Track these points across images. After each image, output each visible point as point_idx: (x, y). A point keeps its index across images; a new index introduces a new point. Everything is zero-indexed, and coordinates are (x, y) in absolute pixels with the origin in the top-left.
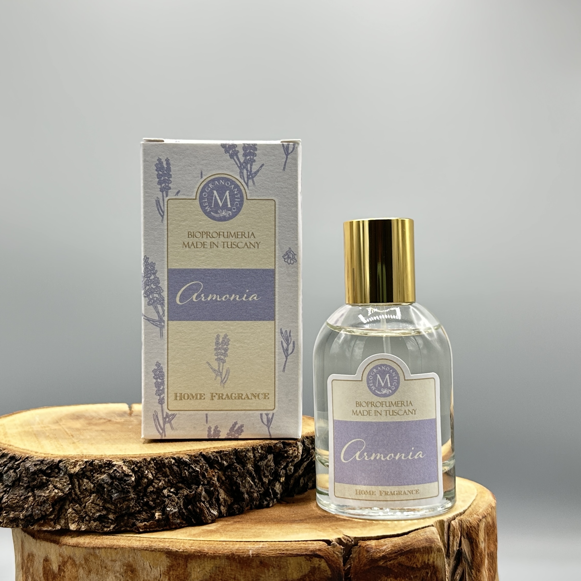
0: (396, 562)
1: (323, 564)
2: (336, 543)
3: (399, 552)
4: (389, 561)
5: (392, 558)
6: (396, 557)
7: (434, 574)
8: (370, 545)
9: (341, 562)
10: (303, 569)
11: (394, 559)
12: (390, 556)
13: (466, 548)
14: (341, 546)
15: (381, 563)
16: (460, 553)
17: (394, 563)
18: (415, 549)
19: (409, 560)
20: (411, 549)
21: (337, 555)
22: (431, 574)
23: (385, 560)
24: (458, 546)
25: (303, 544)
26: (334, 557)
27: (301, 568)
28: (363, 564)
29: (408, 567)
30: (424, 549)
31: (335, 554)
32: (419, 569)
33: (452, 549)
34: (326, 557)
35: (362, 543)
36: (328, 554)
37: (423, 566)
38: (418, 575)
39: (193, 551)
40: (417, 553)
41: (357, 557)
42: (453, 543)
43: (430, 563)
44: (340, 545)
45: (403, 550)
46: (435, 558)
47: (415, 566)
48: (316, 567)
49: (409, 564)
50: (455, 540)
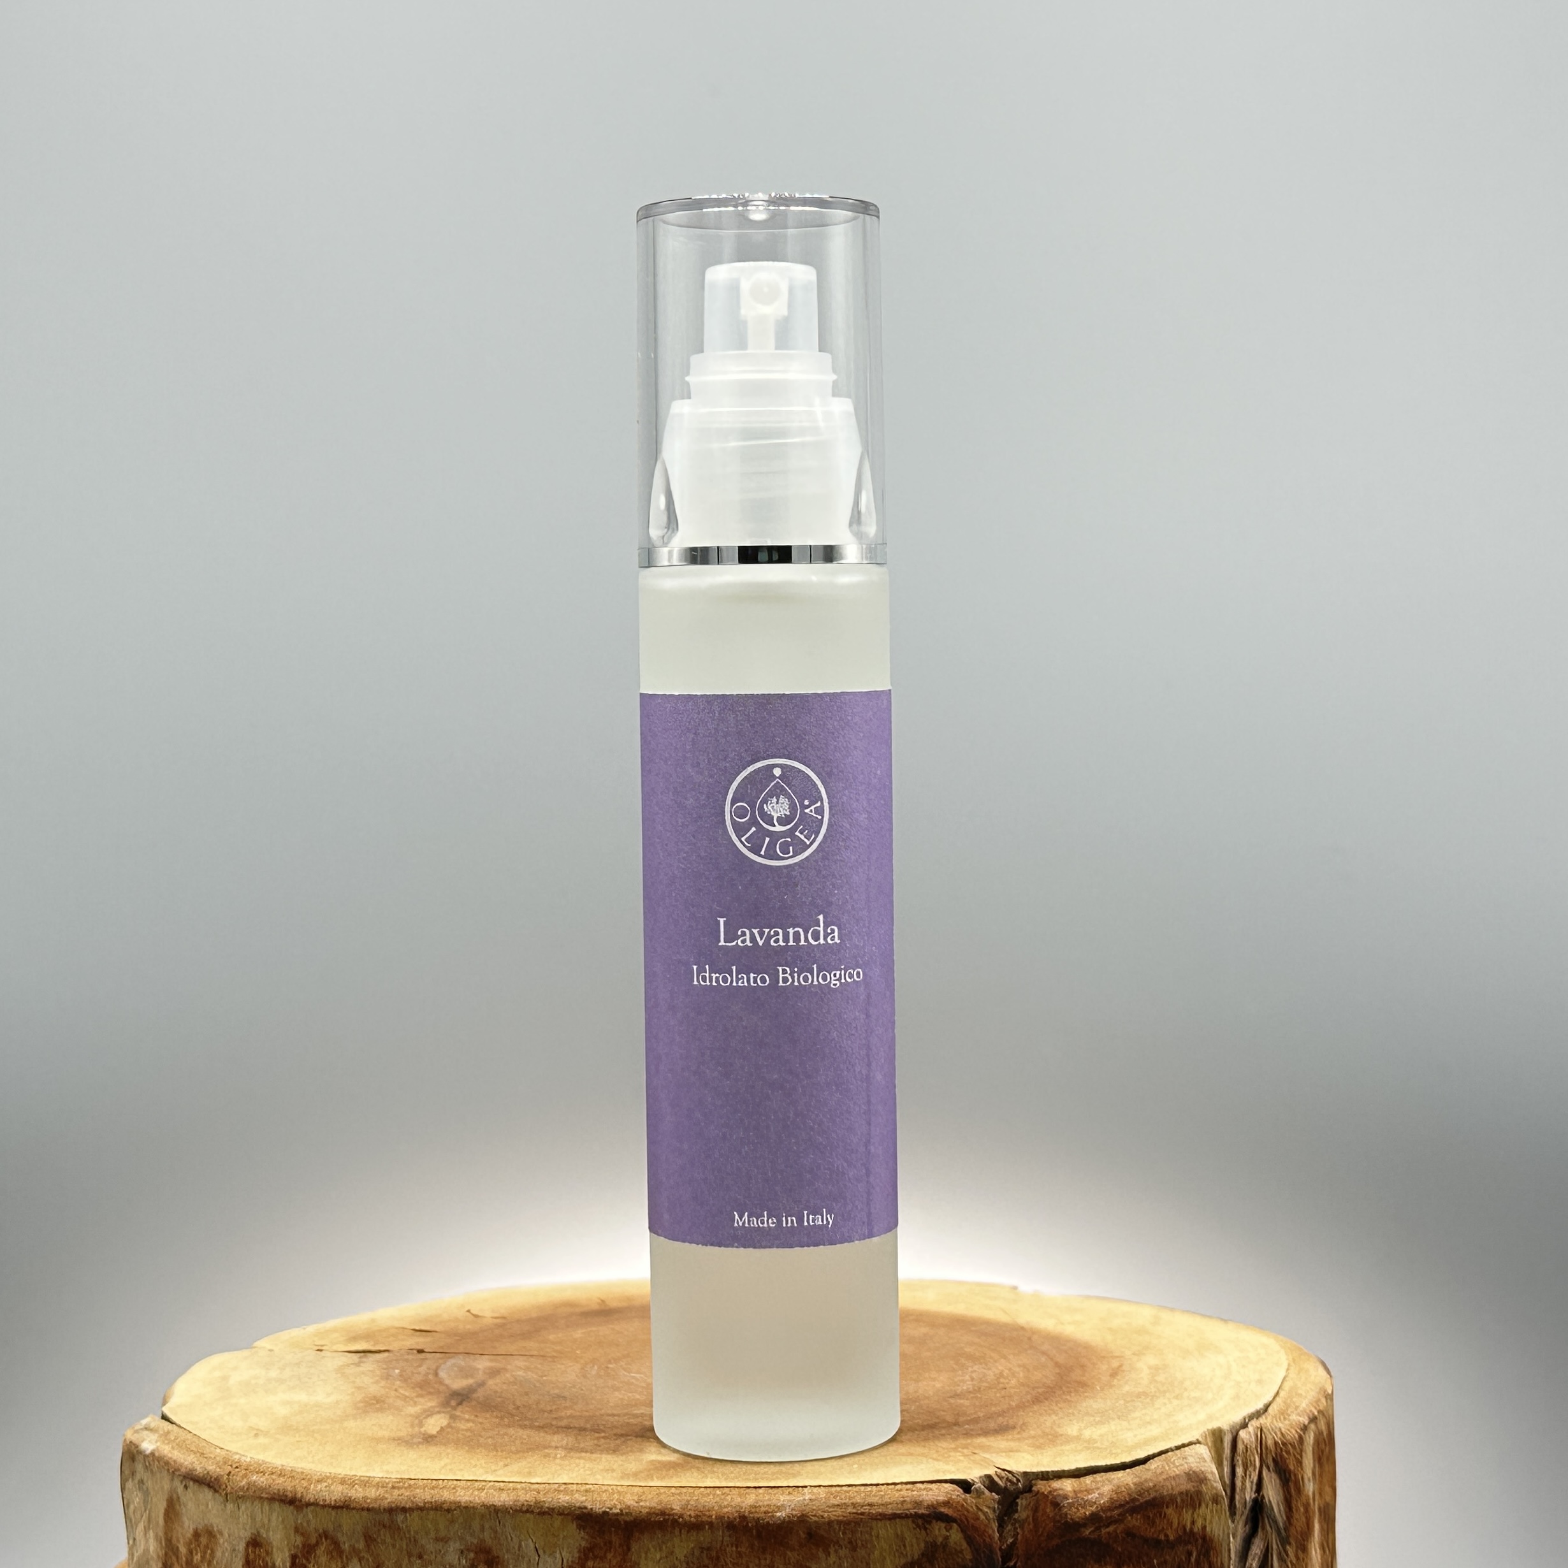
0: (1121, 1527)
1: (955, 1536)
2: (982, 1487)
3: (1128, 1506)
4: (1104, 1525)
5: (1113, 1519)
6: (1120, 1518)
7: (1204, 1556)
8: (1062, 1489)
9: (994, 1531)
10: (908, 1548)
11: (1116, 1522)
12: (1109, 1514)
13: (1272, 1494)
14: (993, 1494)
15: (1087, 1532)
16: (1258, 1508)
17: (1115, 1531)
18: (1162, 1497)
19: (1149, 1524)
20: (1154, 1499)
21: (985, 1514)
22: (1199, 1555)
23: (1097, 1525)
24: (1254, 1489)
25: (907, 1490)
26: (978, 1519)
27: (904, 1546)
28: (1045, 1534)
29: (1146, 1540)
30: (1185, 1497)
31: (980, 1513)
32: (1171, 1545)
33: (1241, 1497)
34: (961, 1521)
35: (1041, 1486)
36: (966, 1513)
37: (1180, 1537)
38: (1167, 1557)
39: (645, 1511)
40: (1167, 1507)
41: (1031, 1518)
42: (1243, 1483)
43: (1196, 1530)
44: (991, 1491)
45: (1138, 1500)
46: (1208, 1518)
47: (1162, 1537)
48: (939, 1543)
49: (1150, 1533)
50: (1248, 1477)
